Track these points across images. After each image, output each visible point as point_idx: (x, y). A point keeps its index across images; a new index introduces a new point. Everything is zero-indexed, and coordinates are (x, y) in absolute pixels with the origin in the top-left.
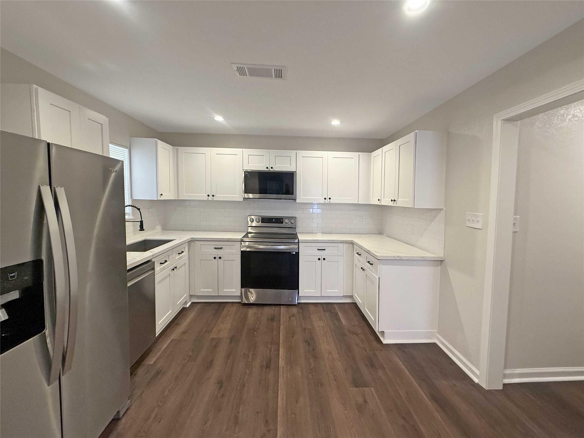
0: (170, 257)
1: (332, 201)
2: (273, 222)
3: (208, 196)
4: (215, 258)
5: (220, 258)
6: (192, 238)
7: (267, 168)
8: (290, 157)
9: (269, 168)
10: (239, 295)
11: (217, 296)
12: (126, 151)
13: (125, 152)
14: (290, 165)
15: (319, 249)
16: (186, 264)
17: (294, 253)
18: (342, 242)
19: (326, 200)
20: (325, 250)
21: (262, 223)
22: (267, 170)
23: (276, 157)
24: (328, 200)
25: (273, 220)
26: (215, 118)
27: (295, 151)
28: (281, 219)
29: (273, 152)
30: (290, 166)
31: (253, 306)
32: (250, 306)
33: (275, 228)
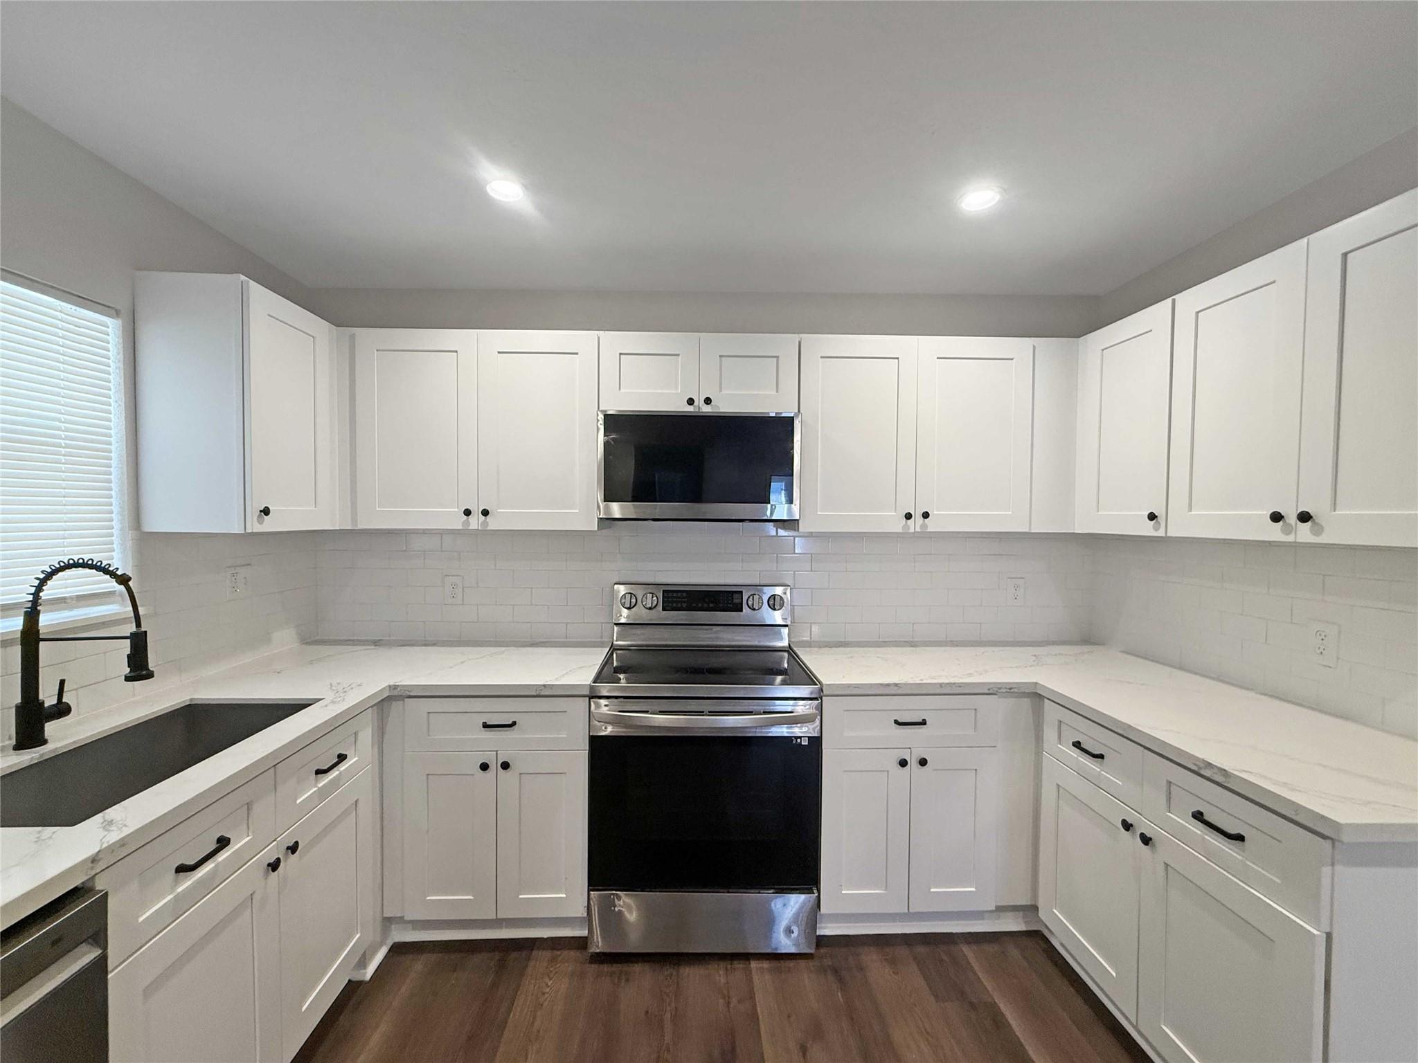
0: (257, 809)
1: (932, 525)
3: (467, 513)
4: (484, 767)
5: (505, 766)
6: (395, 687)
7: (691, 402)
8: (777, 357)
9: (696, 403)
10: (580, 915)
11: (492, 920)
12: (112, 328)
13: (110, 330)
14: (775, 390)
15: (900, 721)
16: (360, 805)
17: (801, 743)
18: (992, 691)
19: (910, 522)
20: (924, 723)
21: (664, 609)
22: (690, 409)
23: (723, 359)
24: (920, 520)
27: (796, 337)
28: (735, 596)
30: (774, 392)
31: (637, 968)
32: (625, 968)
33: (711, 629)
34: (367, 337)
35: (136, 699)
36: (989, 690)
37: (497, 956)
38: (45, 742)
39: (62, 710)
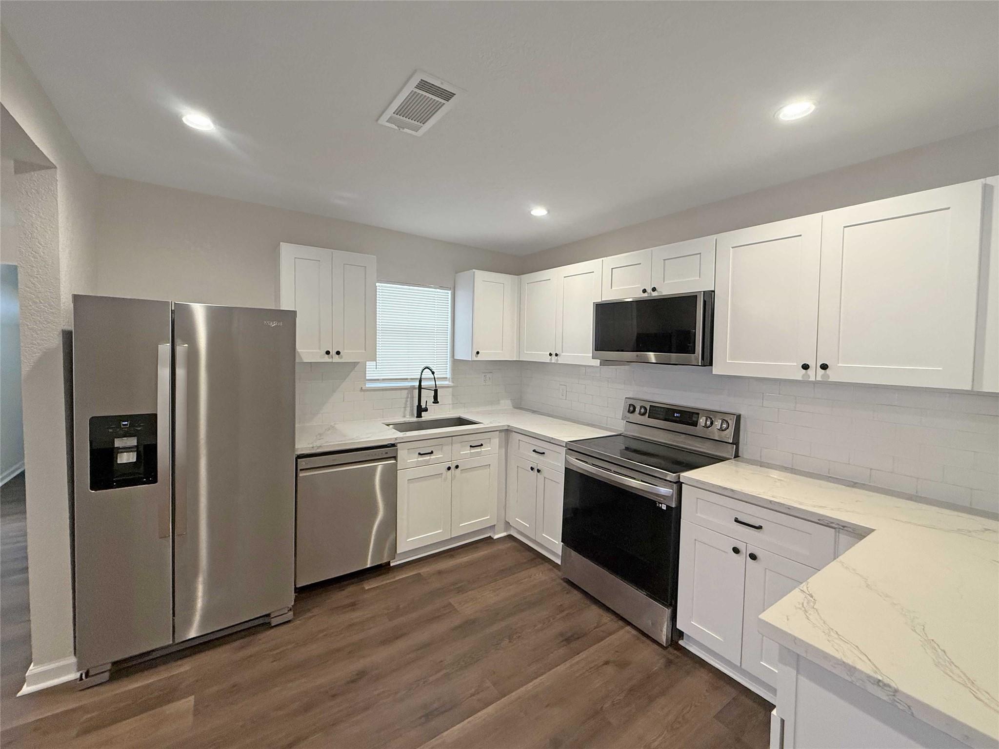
0: (445, 448)
1: (832, 375)
2: (674, 418)
3: (550, 355)
4: (532, 469)
5: (540, 471)
6: (509, 426)
7: (644, 291)
8: (700, 254)
9: (647, 292)
10: (559, 554)
13: (448, 296)
14: (698, 277)
15: (739, 520)
16: (492, 467)
17: (664, 507)
19: (810, 372)
20: (760, 528)
23: (666, 261)
24: (820, 371)
25: (675, 415)
26: (533, 213)
27: (714, 237)
28: (694, 415)
29: (660, 252)
31: (576, 592)
32: (572, 589)
33: (680, 436)
34: (526, 277)
35: (450, 413)
36: (819, 520)
37: (534, 556)
38: (421, 417)
39: (426, 410)
